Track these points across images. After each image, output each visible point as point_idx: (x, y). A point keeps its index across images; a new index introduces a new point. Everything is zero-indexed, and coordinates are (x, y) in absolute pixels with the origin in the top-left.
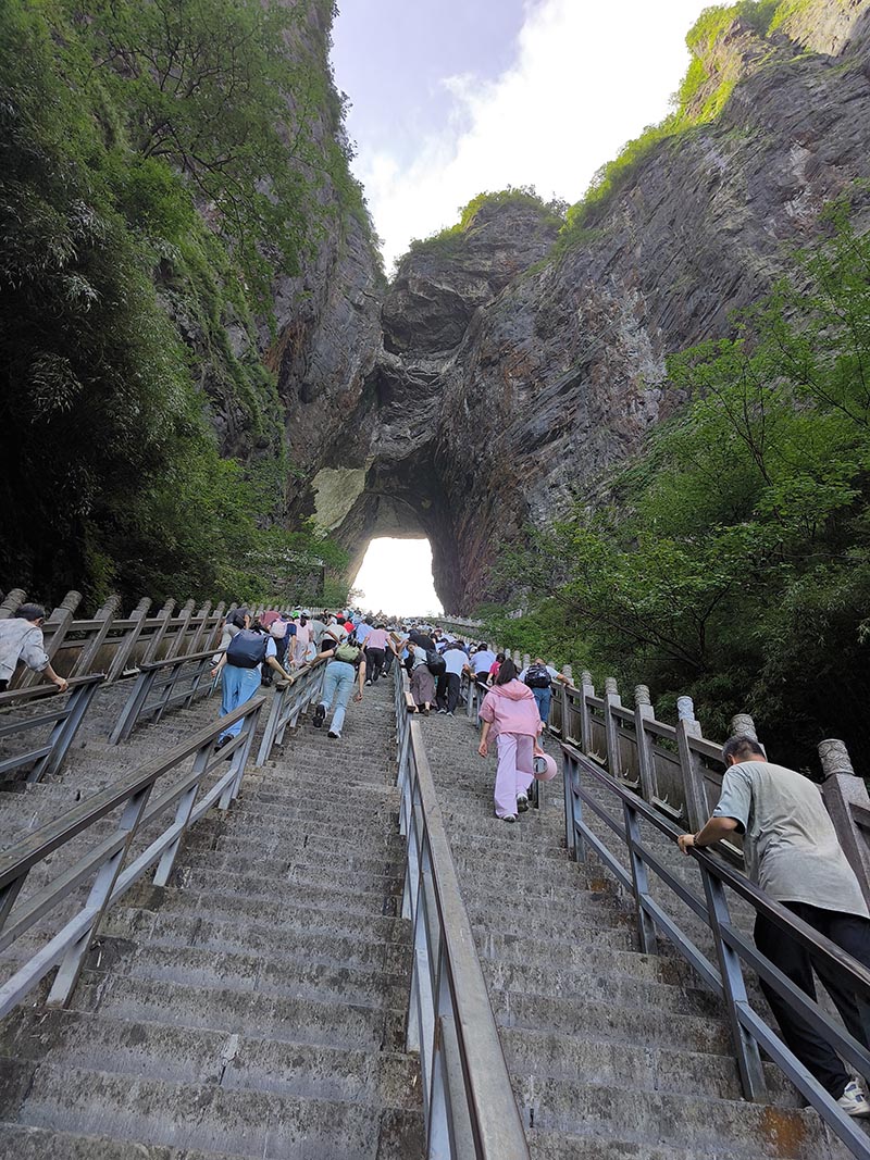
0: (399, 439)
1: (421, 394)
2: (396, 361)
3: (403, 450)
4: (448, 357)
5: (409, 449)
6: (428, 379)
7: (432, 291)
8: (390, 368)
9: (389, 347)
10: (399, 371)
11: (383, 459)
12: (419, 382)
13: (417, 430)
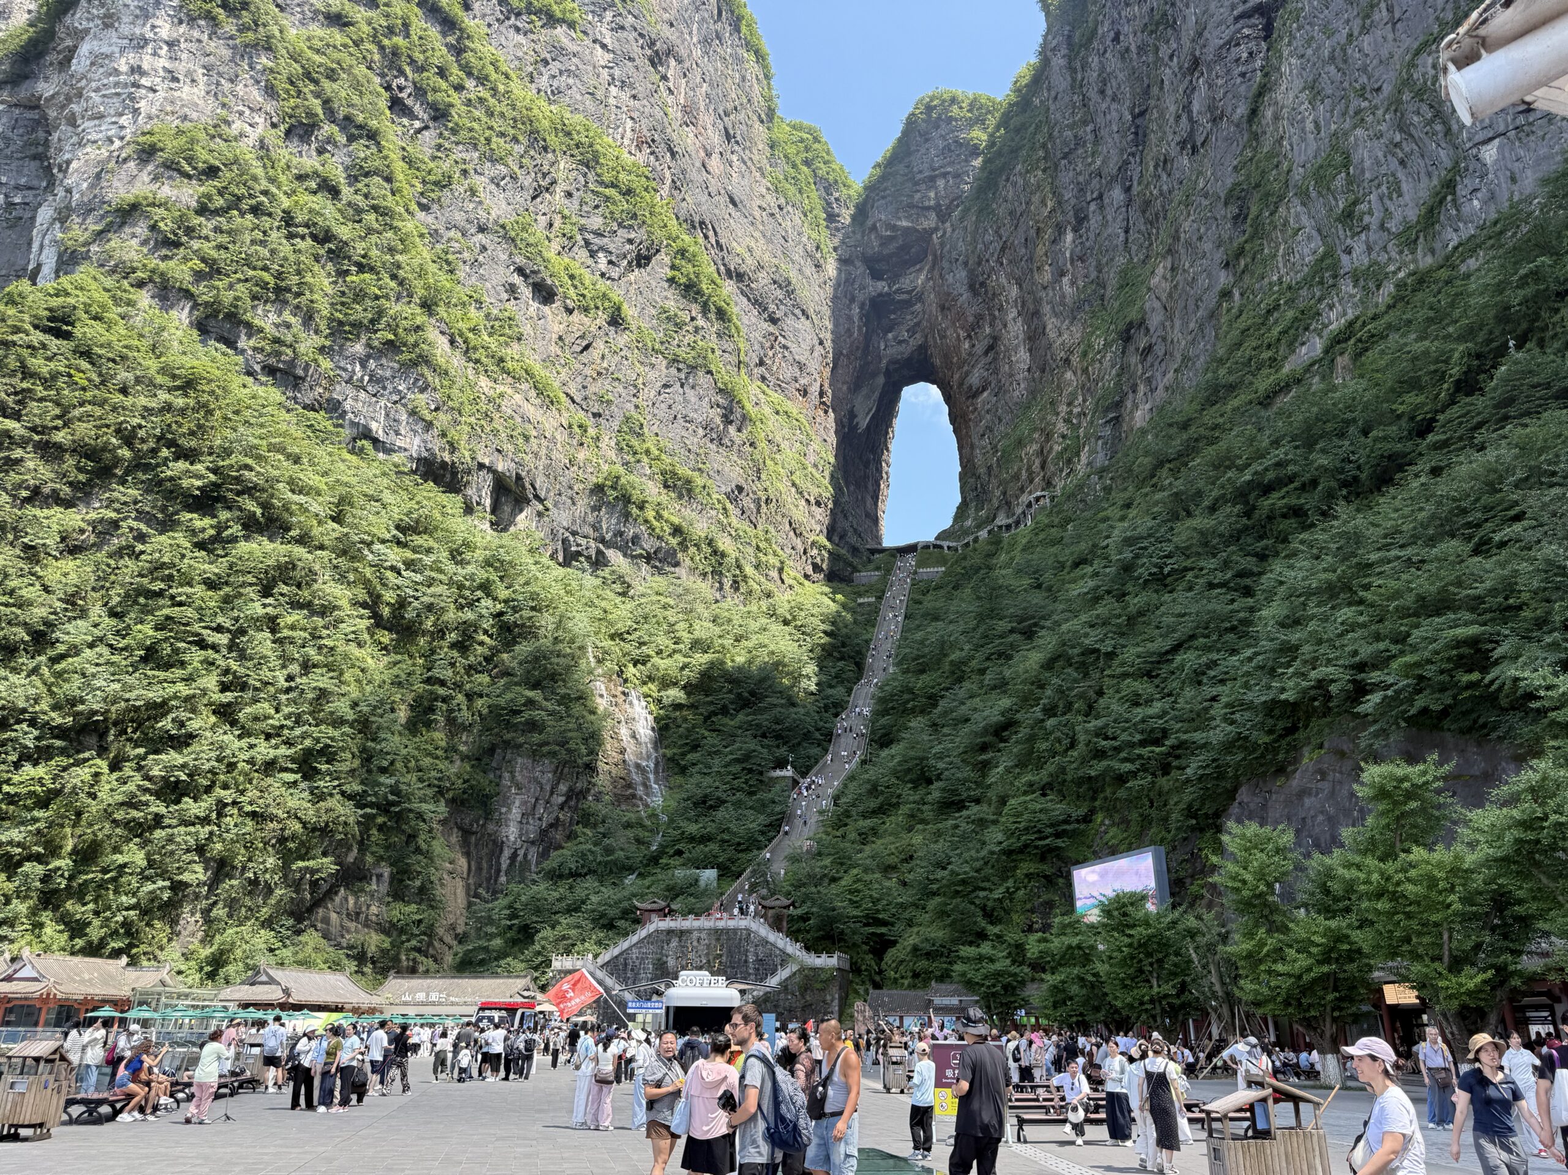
0: (900, 342)
1: (908, 304)
2: (882, 286)
3: (906, 350)
4: (920, 270)
5: (909, 350)
6: (909, 292)
7: (894, 228)
8: (880, 295)
9: (876, 276)
10: (888, 294)
11: (892, 362)
12: (905, 297)
13: (912, 331)
